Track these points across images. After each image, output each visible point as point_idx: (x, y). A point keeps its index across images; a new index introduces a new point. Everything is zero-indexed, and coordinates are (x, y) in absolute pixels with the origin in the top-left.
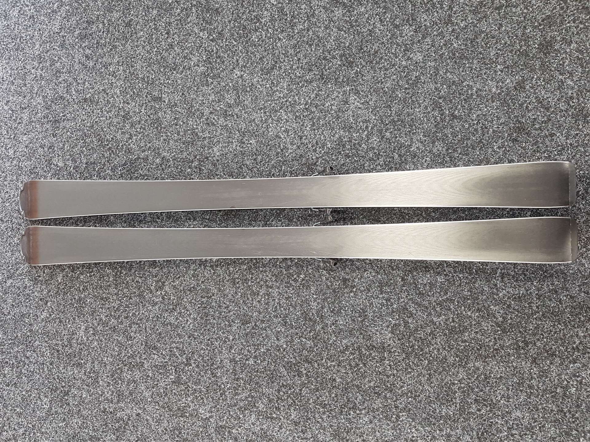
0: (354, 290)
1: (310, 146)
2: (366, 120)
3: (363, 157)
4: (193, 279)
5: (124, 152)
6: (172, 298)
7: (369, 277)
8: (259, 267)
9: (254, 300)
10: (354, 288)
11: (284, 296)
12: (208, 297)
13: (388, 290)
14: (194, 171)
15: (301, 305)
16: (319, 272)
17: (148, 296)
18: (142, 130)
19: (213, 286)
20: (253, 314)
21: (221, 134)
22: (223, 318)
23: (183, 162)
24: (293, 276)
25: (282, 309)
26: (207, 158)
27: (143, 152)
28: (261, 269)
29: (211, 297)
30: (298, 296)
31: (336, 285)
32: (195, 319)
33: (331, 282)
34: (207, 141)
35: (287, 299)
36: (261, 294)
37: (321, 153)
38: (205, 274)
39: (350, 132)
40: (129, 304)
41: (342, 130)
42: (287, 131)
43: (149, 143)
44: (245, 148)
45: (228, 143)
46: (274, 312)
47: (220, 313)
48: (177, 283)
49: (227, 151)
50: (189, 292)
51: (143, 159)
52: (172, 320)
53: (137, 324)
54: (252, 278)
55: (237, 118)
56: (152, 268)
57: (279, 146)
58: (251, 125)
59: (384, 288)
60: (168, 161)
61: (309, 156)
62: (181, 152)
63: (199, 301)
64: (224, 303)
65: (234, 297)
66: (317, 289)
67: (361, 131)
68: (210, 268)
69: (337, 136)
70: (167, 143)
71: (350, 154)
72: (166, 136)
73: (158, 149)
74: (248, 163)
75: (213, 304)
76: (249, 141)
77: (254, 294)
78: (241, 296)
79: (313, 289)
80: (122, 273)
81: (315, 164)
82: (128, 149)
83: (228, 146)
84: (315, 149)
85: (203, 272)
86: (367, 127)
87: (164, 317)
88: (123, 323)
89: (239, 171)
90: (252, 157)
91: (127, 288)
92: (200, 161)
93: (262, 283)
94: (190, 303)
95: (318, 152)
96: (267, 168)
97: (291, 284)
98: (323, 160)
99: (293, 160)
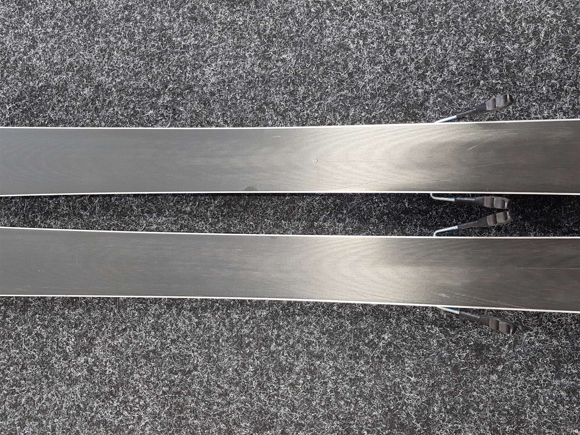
0: (500, 368)
1: (412, 67)
2: (533, 18)
3: (526, 92)
4: (153, 333)
5: (18, 74)
6: (109, 370)
7: (533, 343)
8: (294, 313)
9: (282, 382)
10: (498, 364)
11: (346, 375)
12: (184, 373)
13: (574, 371)
14: (162, 115)
15: (382, 395)
16: (423, 329)
17: (59, 365)
18: (56, 31)
19: (195, 349)
20: (279, 410)
21: (221, 40)
22: (214, 415)
23: (139, 95)
24: (366, 335)
25: (342, 403)
26: (190, 88)
27: (56, 74)
28: (298, 318)
29: (190, 372)
30: (378, 376)
31: (460, 356)
32: (155, 416)
33: (448, 350)
34: (191, 53)
35: (352, 382)
36: (297, 369)
37: (434, 83)
38: (180, 324)
39: (498, 40)
40: (21, 379)
41: (482, 38)
42: (363, 35)
43: (70, 56)
44: (271, 69)
45: (236, 58)
46: (323, 407)
47: (209, 406)
48: (120, 341)
49: (232, 75)
50: (143, 361)
51: (57, 88)
52: (108, 415)
53: (36, 420)
54: (278, 336)
55: (257, 7)
56: (69, 309)
57: (346, 67)
58: (287, 22)
59: (563, 367)
60: (108, 93)
61: (408, 87)
62: (136, 74)
63: (165, 379)
64: (219, 386)
65: (239, 374)
66: (419, 365)
67: (522, 40)
68: (190, 314)
69: (471, 48)
70: (107, 56)
71: (498, 87)
72: (106, 43)
73: (88, 68)
74: (277, 101)
75: (194, 387)
76: (280, 55)
77: (281, 369)
78: (255, 372)
79: (409, 364)
80: (8, 317)
81: (422, 104)
82: (27, 69)
83: (235, 64)
84: (423, 73)
85: (176, 320)
86: (536, 33)
87: (91, 408)
88: (6, 417)
89: (257, 116)
90: (285, 88)
91: (17, 347)
92: (174, 94)
93: (299, 347)
94: (147, 382)
95: (428, 80)
96: (316, 111)
97: (362, 352)
98: (440, 96)
99: (373, 96)
